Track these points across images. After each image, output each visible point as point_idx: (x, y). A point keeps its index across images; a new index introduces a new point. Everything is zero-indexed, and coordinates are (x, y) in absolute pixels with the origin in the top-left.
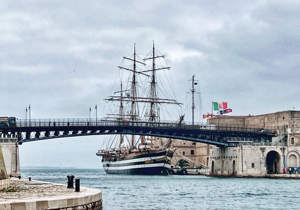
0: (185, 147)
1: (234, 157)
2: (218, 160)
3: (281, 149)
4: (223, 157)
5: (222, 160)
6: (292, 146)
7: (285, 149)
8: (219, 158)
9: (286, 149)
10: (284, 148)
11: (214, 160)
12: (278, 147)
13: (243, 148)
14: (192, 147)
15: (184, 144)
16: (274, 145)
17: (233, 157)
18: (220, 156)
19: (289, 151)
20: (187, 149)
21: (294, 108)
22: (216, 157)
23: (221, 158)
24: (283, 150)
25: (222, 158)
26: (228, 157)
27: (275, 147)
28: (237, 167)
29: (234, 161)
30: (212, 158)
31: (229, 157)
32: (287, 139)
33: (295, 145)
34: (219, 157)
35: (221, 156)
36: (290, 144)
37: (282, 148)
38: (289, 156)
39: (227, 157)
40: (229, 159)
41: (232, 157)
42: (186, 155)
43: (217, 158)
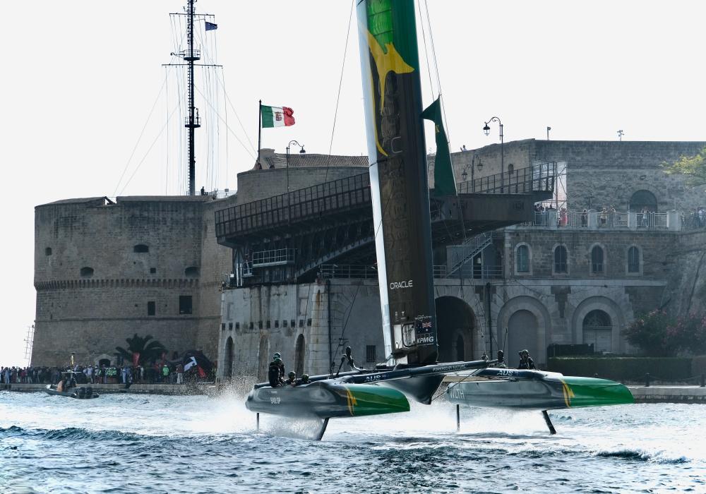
0: (156, 283)
1: (301, 324)
2: (248, 336)
3: (478, 289)
4: (264, 324)
5: (261, 333)
6: (522, 278)
7: (494, 291)
8: (252, 327)
9: (499, 291)
10: (488, 286)
11: (233, 334)
12: (466, 282)
13: (334, 289)
14: (182, 283)
15: (153, 271)
16: (452, 277)
17: (298, 324)
18: (253, 321)
19: (511, 296)
20: (166, 292)
21: (549, 129)
22: (241, 323)
23: (256, 326)
24: (486, 293)
25: (261, 326)
26: (281, 323)
27: (458, 282)
28: (310, 362)
29: (301, 338)
30: (227, 327)
31: (285, 324)
32: (503, 252)
33: (531, 273)
34: (252, 324)
35: (256, 320)
36: (512, 270)
37: (482, 287)
38: (507, 315)
39: (277, 325)
40: (283, 330)
41: (293, 324)
42: (162, 316)
43: (245, 326)
